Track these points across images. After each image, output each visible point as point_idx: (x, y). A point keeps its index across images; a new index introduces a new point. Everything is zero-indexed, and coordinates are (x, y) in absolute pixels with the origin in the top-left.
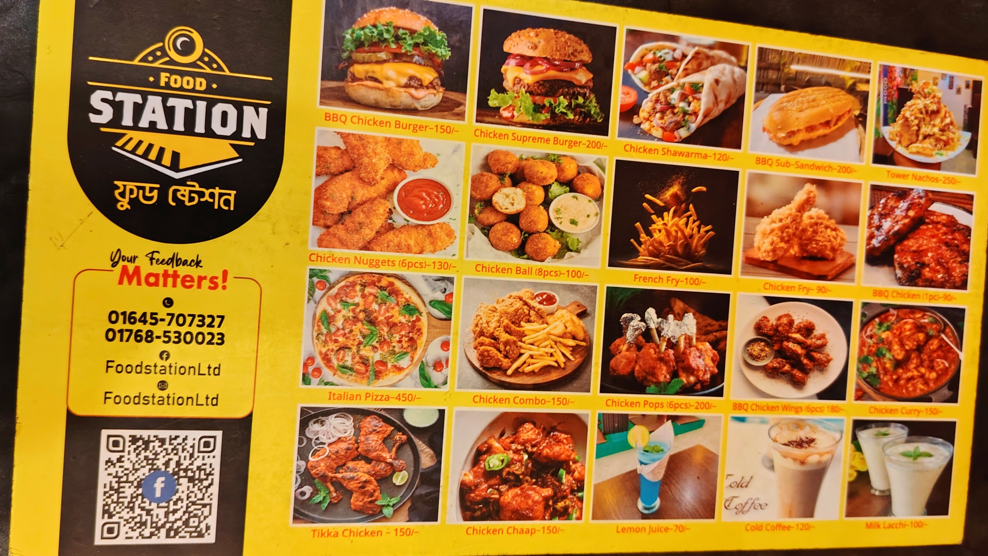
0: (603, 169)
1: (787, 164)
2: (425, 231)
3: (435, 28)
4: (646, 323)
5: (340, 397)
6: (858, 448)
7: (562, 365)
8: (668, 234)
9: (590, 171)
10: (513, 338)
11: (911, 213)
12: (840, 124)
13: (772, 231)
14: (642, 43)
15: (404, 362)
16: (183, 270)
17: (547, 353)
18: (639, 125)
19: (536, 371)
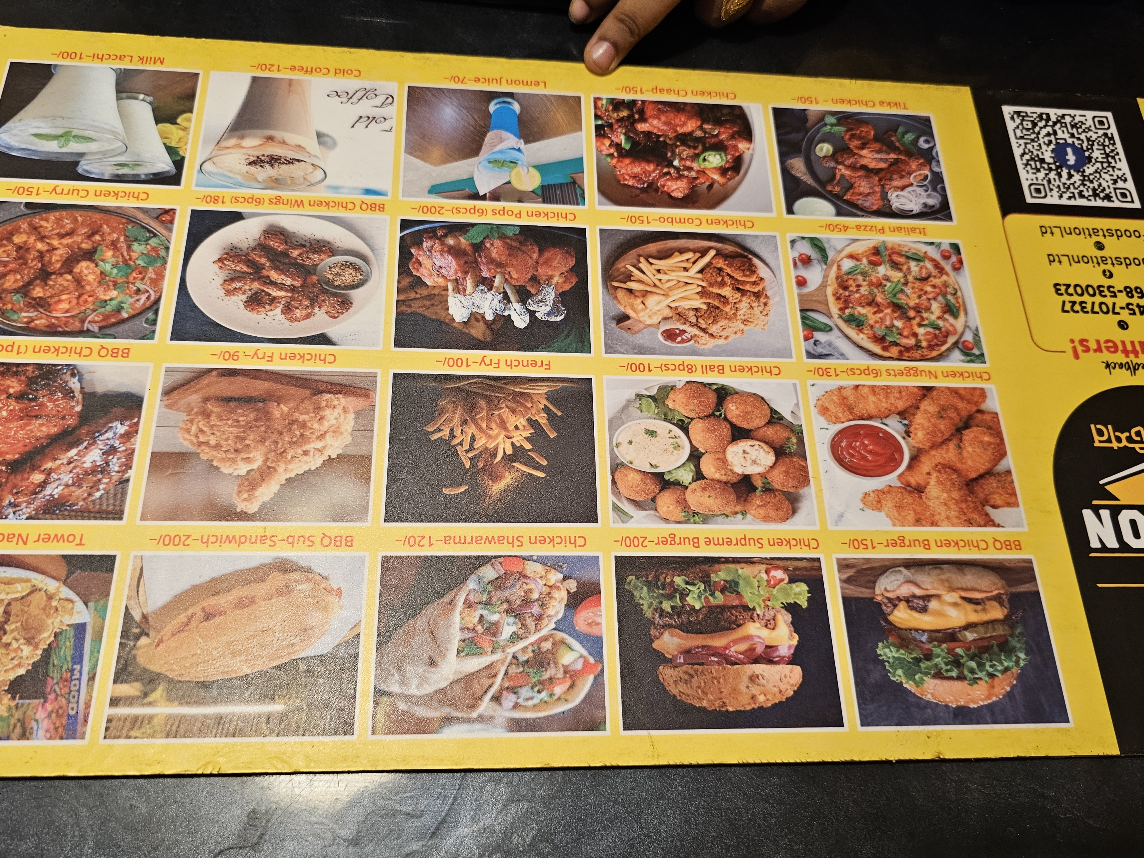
0: (616, 508)
1: (291, 540)
2: (856, 411)
3: (909, 685)
4: (527, 309)
5: (913, 230)
6: (171, 150)
7: (642, 259)
8: (503, 424)
9: (638, 504)
10: (715, 290)
12: (182, 618)
13: (322, 437)
15: (847, 265)
16: (1120, 358)
17: (666, 273)
18: (565, 578)
19: (677, 253)
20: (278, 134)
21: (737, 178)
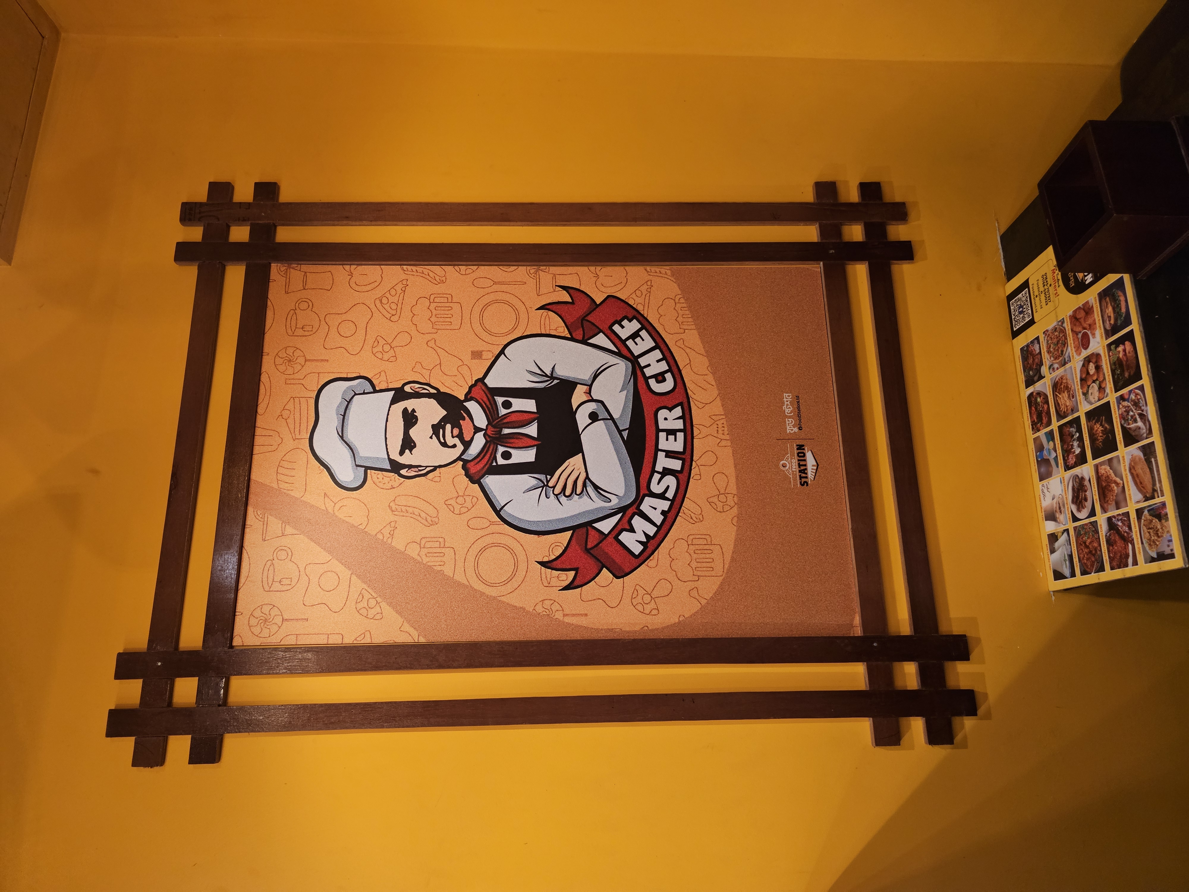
0: (1106, 397)
1: (1125, 470)
2: (1078, 346)
4: (1075, 434)
5: (1042, 345)
6: (1063, 533)
7: (1061, 410)
8: (1097, 431)
9: (1105, 391)
10: (1063, 389)
11: (1125, 534)
12: (1142, 489)
13: (1106, 472)
14: (1141, 392)
15: (1052, 359)
16: (1057, 284)
17: (1062, 403)
18: (1121, 404)
19: (1058, 402)
20: (1055, 509)
21: (1041, 393)
